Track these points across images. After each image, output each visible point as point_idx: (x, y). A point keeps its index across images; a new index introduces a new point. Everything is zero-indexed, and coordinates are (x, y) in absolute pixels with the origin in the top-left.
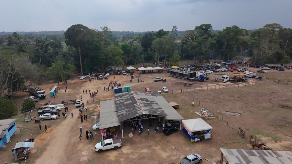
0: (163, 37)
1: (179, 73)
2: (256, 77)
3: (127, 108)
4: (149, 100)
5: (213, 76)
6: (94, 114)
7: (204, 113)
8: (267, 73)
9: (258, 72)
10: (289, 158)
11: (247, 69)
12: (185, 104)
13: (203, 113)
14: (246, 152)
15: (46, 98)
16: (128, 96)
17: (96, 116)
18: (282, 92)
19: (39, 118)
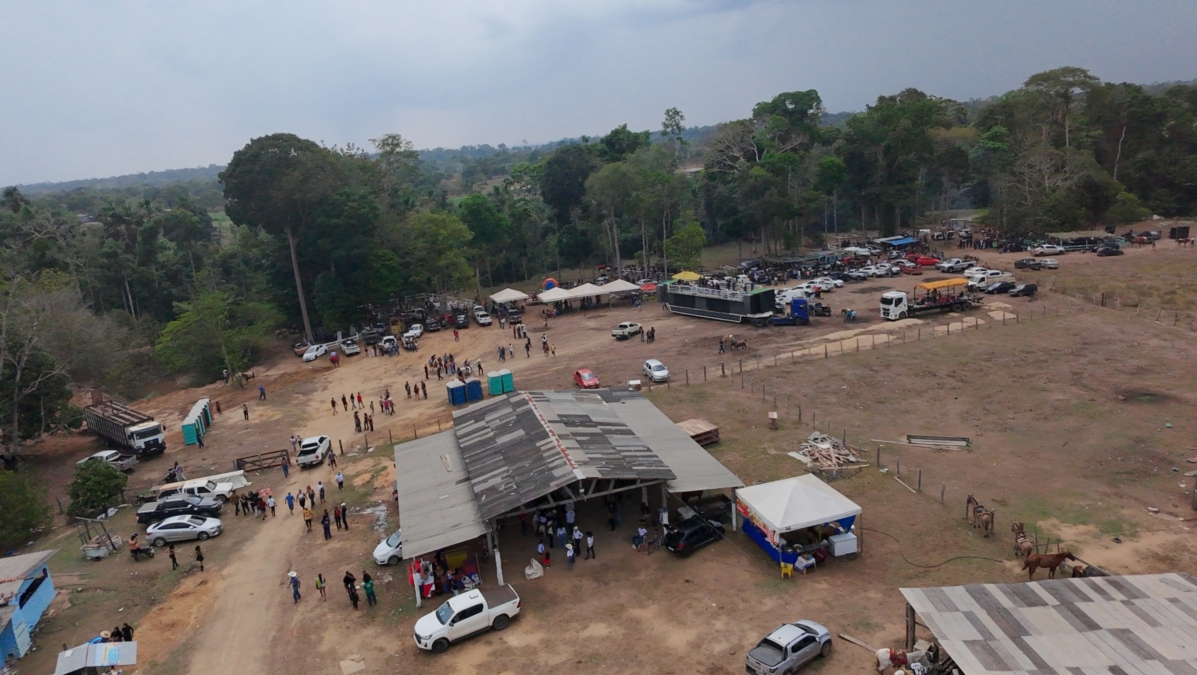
0: (630, 156)
1: (708, 299)
2: (1014, 287)
3: (508, 461)
4: (594, 419)
5: (845, 298)
6: (375, 498)
7: (824, 453)
8: (1056, 268)
9: (1020, 265)
10: (1174, 601)
11: (976, 259)
12: (743, 422)
13: (820, 452)
14: (1005, 592)
15: (165, 451)
16: (509, 410)
17: (383, 507)
18: (1122, 341)
19: (147, 537)
